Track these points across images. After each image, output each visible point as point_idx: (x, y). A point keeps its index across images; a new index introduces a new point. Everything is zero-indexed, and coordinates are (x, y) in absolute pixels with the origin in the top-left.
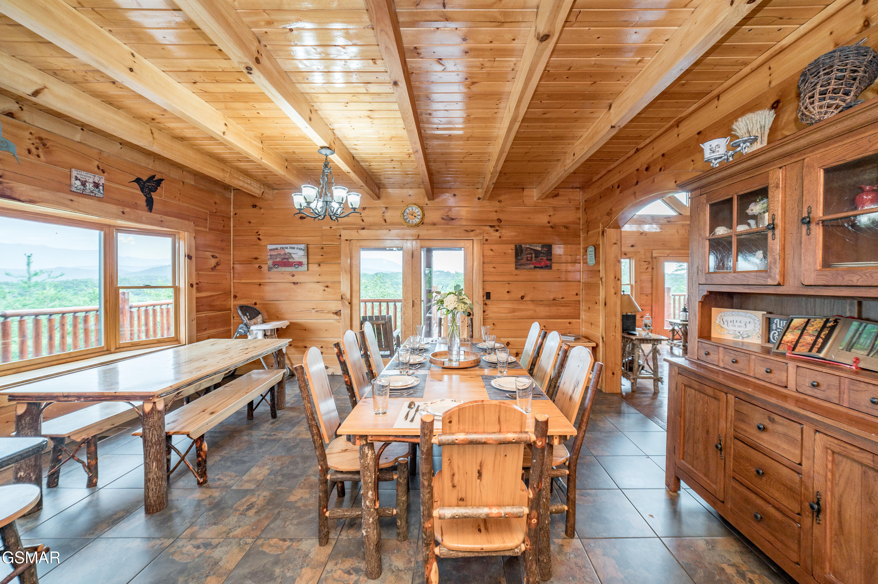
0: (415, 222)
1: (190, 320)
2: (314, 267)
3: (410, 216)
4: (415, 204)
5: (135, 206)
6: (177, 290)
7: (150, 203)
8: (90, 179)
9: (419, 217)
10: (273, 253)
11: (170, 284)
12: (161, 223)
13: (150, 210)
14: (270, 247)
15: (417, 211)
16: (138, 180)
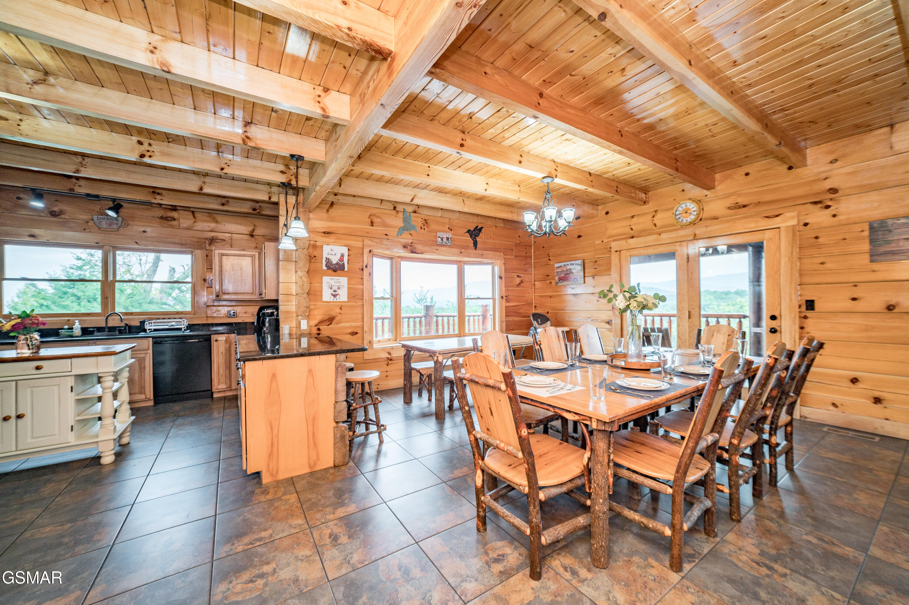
0: (689, 220)
1: (501, 322)
2: (589, 280)
3: (685, 215)
4: (690, 199)
5: (467, 247)
6: (494, 300)
7: (475, 244)
8: (445, 235)
9: (695, 213)
10: (559, 270)
11: (491, 297)
12: (482, 256)
13: (476, 249)
14: (557, 265)
15: (692, 207)
16: (469, 231)
